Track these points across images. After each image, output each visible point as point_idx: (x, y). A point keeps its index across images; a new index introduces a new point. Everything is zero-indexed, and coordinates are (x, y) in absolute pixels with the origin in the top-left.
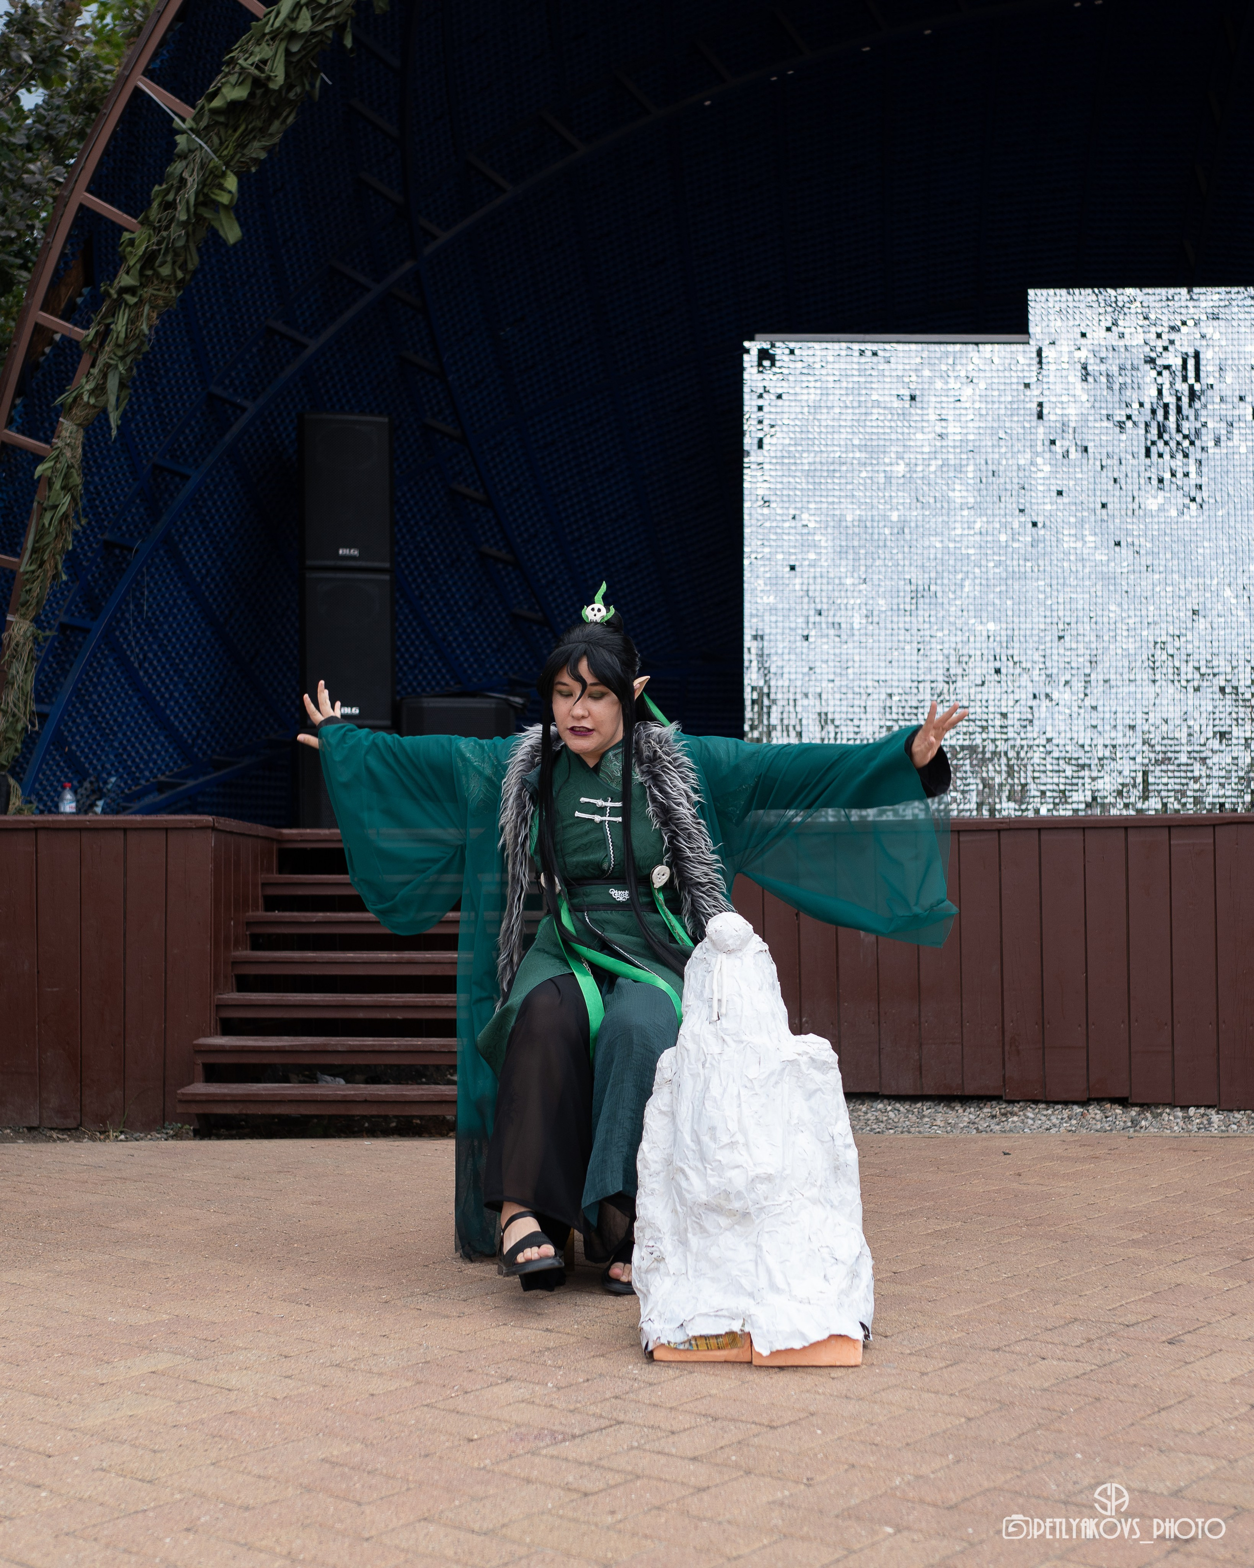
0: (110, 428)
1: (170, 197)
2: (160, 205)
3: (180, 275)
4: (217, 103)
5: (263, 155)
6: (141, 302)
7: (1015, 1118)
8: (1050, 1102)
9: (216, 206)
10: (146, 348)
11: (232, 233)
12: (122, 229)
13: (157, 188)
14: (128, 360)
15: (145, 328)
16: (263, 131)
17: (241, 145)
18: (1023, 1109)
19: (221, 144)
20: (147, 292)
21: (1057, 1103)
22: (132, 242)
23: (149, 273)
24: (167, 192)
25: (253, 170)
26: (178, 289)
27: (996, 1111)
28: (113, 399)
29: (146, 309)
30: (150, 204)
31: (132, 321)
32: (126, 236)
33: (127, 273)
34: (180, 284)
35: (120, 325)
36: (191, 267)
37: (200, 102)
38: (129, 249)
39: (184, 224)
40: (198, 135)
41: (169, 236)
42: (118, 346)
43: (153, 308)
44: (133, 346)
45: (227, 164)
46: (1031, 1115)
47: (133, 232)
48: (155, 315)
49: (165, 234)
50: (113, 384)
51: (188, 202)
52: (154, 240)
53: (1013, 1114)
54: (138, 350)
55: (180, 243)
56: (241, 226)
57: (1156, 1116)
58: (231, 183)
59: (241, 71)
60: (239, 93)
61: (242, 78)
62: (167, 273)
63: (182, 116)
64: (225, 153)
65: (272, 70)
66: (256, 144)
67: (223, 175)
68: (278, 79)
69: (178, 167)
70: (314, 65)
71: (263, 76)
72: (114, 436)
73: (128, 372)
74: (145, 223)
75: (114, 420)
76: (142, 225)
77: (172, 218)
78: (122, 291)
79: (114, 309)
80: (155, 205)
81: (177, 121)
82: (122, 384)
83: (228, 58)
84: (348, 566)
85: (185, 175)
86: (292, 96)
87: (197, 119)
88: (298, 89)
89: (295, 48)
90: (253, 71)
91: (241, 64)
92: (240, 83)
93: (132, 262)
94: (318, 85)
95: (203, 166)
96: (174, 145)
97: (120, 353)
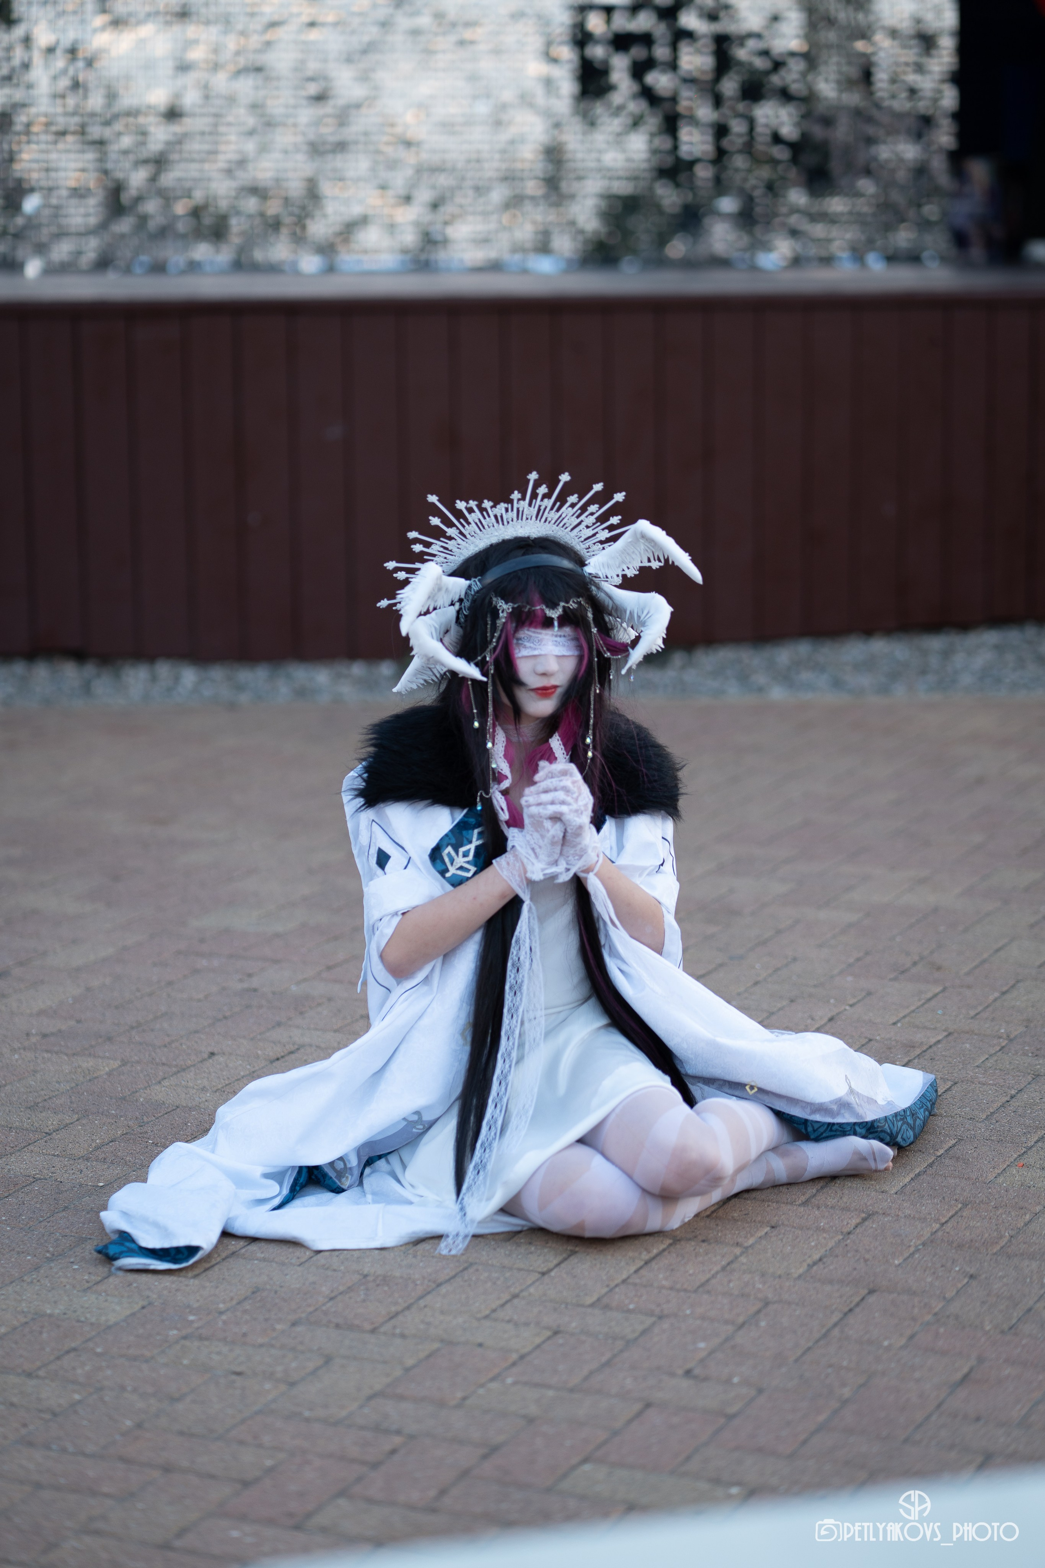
57: (115, 673)
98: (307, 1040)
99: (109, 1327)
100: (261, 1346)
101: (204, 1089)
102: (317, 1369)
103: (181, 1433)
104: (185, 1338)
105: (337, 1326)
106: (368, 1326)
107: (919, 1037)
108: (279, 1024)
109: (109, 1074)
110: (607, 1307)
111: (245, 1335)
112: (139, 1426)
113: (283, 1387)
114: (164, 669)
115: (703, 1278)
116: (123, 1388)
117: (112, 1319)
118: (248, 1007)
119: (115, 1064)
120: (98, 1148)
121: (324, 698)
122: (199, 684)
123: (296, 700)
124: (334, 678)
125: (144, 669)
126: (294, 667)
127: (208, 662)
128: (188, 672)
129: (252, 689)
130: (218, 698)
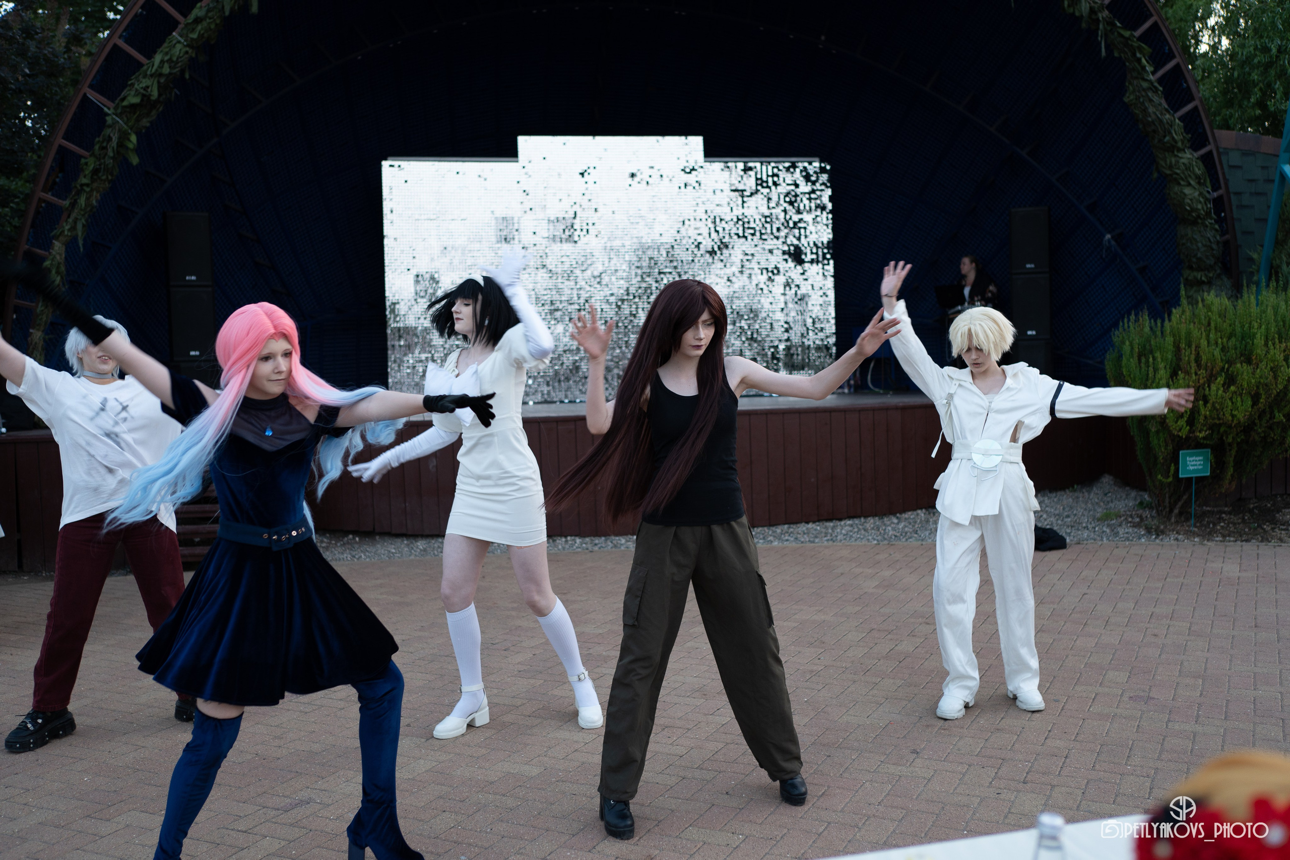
0: (79, 248)
1: (105, 144)
2: (99, 148)
3: (110, 177)
4: (125, 103)
5: (148, 125)
6: (92, 190)
9: (127, 148)
10: (95, 210)
11: (135, 160)
12: (81, 157)
13: (97, 139)
14: (86, 215)
15: (94, 202)
16: (148, 115)
17: (138, 120)
19: (128, 120)
20: (95, 185)
22: (86, 164)
23: (95, 177)
24: (103, 142)
25: (144, 131)
26: (109, 183)
28: (80, 234)
29: (95, 193)
30: (94, 146)
31: (88, 199)
32: (83, 161)
33: (85, 177)
35: (82, 201)
36: (115, 173)
37: (117, 102)
38: (85, 167)
39: (113, 158)
40: (116, 115)
41: (105, 162)
42: (81, 210)
43: (98, 192)
44: (89, 209)
45: (131, 129)
47: (85, 158)
48: (98, 195)
49: (103, 161)
50: (79, 227)
51: (113, 148)
52: (98, 163)
54: (91, 211)
55: (110, 166)
56: (139, 158)
57: (554, 541)
58: (134, 138)
59: (137, 90)
60: (136, 100)
61: (137, 93)
62: (104, 177)
63: (109, 108)
64: (130, 124)
65: (151, 91)
66: (145, 120)
67: (129, 134)
68: (155, 93)
69: (108, 131)
70: (171, 85)
71: (147, 94)
72: (82, 250)
73: (86, 221)
74: (93, 155)
75: (81, 243)
76: (91, 156)
77: (106, 154)
78: (82, 185)
79: (79, 193)
80: (97, 147)
81: (106, 109)
82: (84, 226)
83: (130, 83)
84: (191, 284)
85: (112, 135)
86: (161, 99)
87: (116, 108)
88: (164, 96)
89: (162, 80)
90: (142, 91)
91: (136, 86)
92: (135, 95)
93: (87, 172)
94: (173, 94)
95: (120, 130)
96: (105, 121)
97: (82, 213)
98: (607, 672)
99: (532, 778)
104: (557, 781)
107: (815, 668)
108: (598, 666)
110: (702, 769)
112: (539, 814)
114: (569, 538)
115: (735, 758)
116: (535, 801)
117: (534, 774)
120: (533, 712)
121: (622, 548)
122: (581, 545)
123: (614, 549)
124: (627, 541)
125: (564, 539)
126: (613, 537)
127: (585, 537)
128: (578, 540)
129: (599, 546)
130: (587, 549)
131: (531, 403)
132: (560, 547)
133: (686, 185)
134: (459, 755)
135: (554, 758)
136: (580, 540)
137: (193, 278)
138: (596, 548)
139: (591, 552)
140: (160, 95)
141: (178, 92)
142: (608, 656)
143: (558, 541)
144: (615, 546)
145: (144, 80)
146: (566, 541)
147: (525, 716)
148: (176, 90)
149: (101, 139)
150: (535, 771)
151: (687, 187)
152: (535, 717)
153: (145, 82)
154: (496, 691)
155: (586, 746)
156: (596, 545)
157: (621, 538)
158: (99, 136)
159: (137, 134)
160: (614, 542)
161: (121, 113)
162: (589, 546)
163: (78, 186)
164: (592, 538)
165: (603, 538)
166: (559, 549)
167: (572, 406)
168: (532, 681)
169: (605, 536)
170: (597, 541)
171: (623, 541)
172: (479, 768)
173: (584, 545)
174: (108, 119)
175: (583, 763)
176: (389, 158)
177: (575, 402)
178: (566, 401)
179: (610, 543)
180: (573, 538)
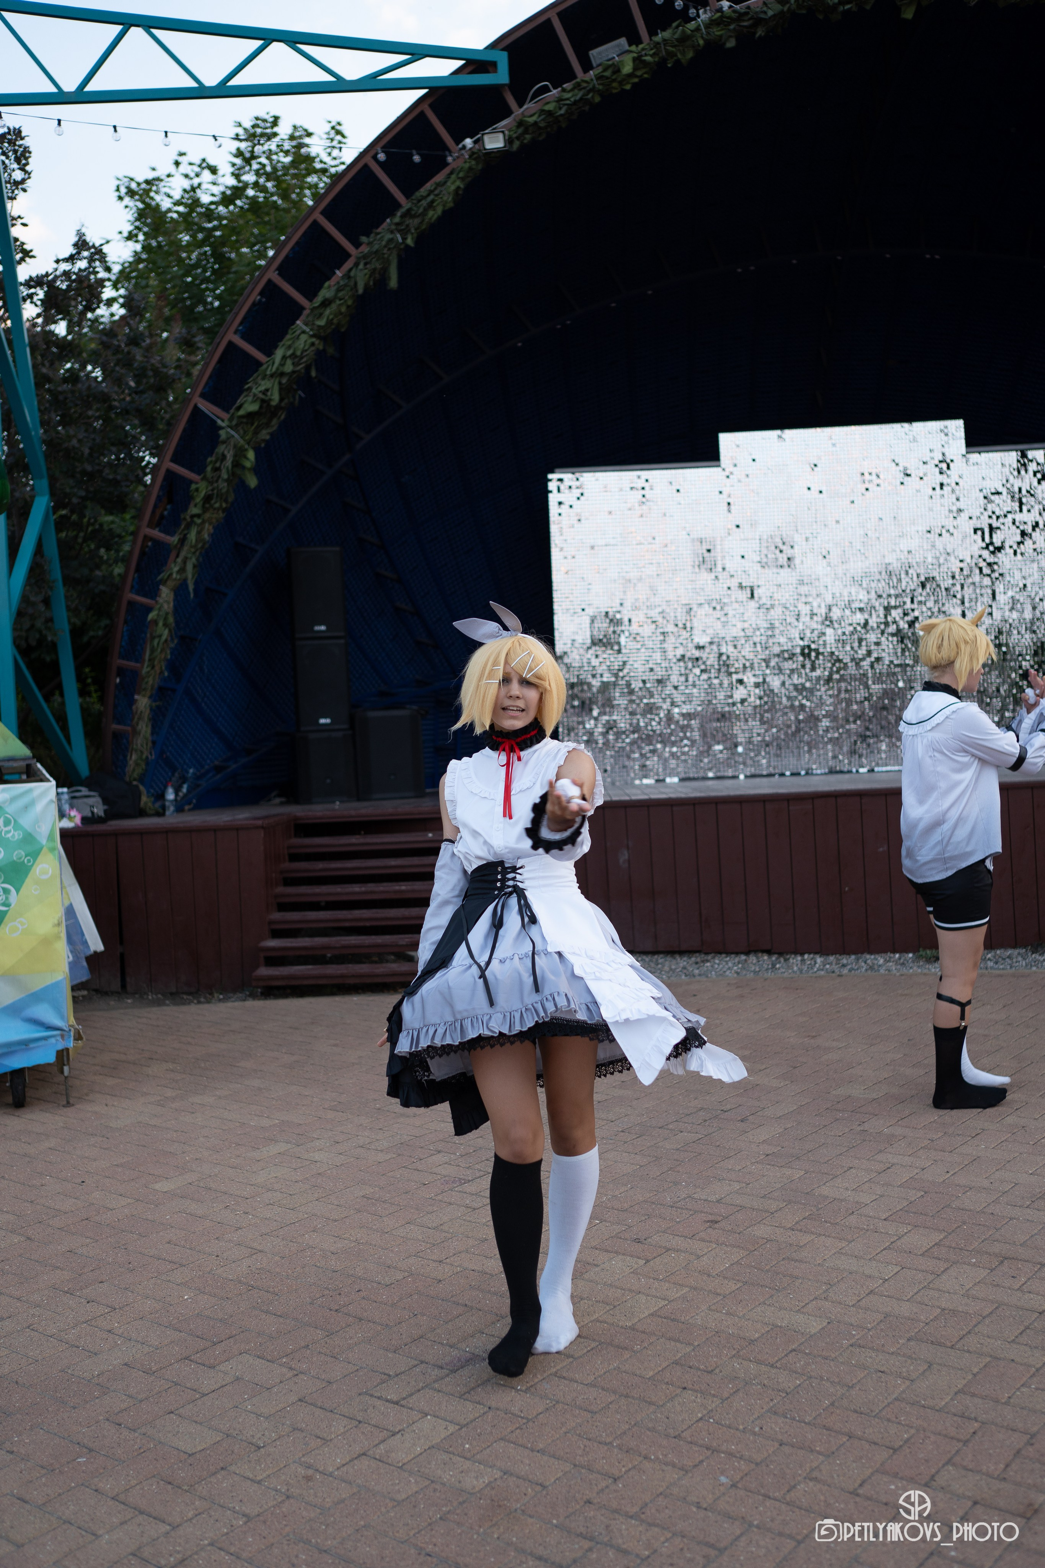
0: (189, 593)
1: (218, 465)
2: (212, 469)
3: (224, 505)
4: (241, 412)
5: (268, 437)
6: (203, 522)
7: (708, 964)
8: (728, 953)
9: (244, 468)
10: (207, 546)
11: (252, 482)
12: (191, 482)
13: (209, 459)
14: (198, 553)
15: (206, 536)
16: (268, 425)
17: (256, 433)
18: (714, 958)
19: (245, 432)
20: (207, 516)
21: (732, 953)
22: (197, 490)
23: (207, 506)
24: (216, 462)
25: (263, 445)
26: (223, 512)
27: (699, 960)
28: (190, 576)
29: (207, 525)
30: (206, 467)
31: (199, 533)
32: (193, 486)
33: (195, 506)
34: (224, 510)
35: (192, 536)
36: (230, 499)
37: (232, 411)
38: (195, 494)
39: (227, 480)
40: (231, 427)
41: (218, 486)
42: (191, 547)
43: (210, 524)
44: (200, 545)
45: (248, 443)
46: (717, 961)
47: (197, 483)
48: (211, 527)
49: (216, 485)
50: (189, 567)
51: (228, 468)
52: (210, 488)
53: (708, 961)
54: (202, 547)
55: (224, 490)
56: (258, 479)
57: (786, 960)
58: (251, 455)
59: (255, 395)
60: (254, 407)
61: (256, 399)
62: (217, 505)
63: (222, 419)
64: (247, 438)
65: (271, 395)
66: (264, 432)
67: (246, 450)
68: (275, 397)
69: (221, 448)
70: (295, 387)
71: (267, 398)
72: (192, 595)
73: (197, 560)
74: (204, 478)
75: (191, 587)
76: (202, 479)
77: (219, 477)
78: (193, 516)
79: (188, 526)
80: (209, 469)
81: (219, 422)
82: (194, 566)
83: (246, 387)
84: (320, 636)
85: (226, 452)
86: (283, 404)
87: (231, 420)
88: (286, 401)
89: (284, 380)
90: (261, 396)
91: (254, 390)
92: (253, 402)
93: (198, 500)
94: (297, 397)
95: (235, 446)
96: (219, 436)
97: (193, 550)
98: (895, 1161)
99: (811, 1336)
100: (893, 1353)
101: (847, 1189)
102: (924, 1371)
103: (855, 1411)
104: (852, 1346)
105: (932, 1343)
106: (949, 1344)
108: (881, 1151)
109: (799, 1178)
111: (883, 1345)
112: (832, 1404)
113: (908, 1383)
116: (822, 1378)
117: (813, 1331)
118: (864, 1141)
119: (803, 1173)
120: (797, 1223)
121: (882, 971)
122: (824, 965)
123: (869, 972)
124: (886, 961)
125: (799, 958)
126: (868, 956)
127: (828, 955)
128: (819, 960)
129: (849, 967)
130: (833, 972)
131: (742, 777)
132: (795, 968)
133: (942, 485)
134: (695, 1289)
135: (840, 1303)
136: (822, 959)
137: (323, 628)
138: (845, 971)
139: (839, 976)
140: (281, 400)
141: (303, 395)
142: (893, 1135)
143: (791, 960)
144: (871, 968)
145: (263, 382)
146: (803, 961)
147: (784, 1227)
148: (300, 392)
149: (213, 458)
150: (815, 1326)
151: (944, 488)
152: (801, 1231)
153: (265, 384)
154: (737, 1186)
155: (886, 1285)
156: (844, 966)
157: (877, 956)
158: (211, 455)
159: (257, 450)
160: (869, 961)
161: (237, 425)
162: (835, 967)
163: (189, 520)
164: (838, 956)
165: (853, 957)
166: (794, 972)
167: (795, 779)
168: (788, 1172)
169: (855, 953)
170: (845, 961)
171: (881, 961)
172: (728, 1313)
173: (828, 966)
174: (223, 434)
175: (887, 1315)
176: (557, 470)
177: (799, 774)
178: (788, 773)
179: (863, 964)
180: (812, 956)
